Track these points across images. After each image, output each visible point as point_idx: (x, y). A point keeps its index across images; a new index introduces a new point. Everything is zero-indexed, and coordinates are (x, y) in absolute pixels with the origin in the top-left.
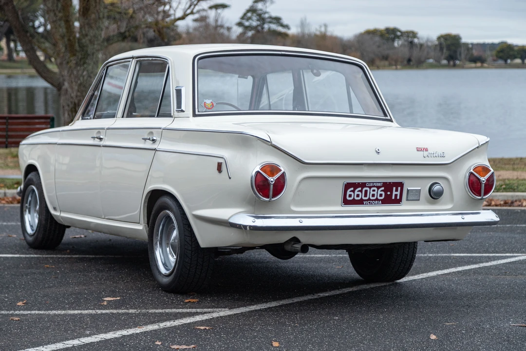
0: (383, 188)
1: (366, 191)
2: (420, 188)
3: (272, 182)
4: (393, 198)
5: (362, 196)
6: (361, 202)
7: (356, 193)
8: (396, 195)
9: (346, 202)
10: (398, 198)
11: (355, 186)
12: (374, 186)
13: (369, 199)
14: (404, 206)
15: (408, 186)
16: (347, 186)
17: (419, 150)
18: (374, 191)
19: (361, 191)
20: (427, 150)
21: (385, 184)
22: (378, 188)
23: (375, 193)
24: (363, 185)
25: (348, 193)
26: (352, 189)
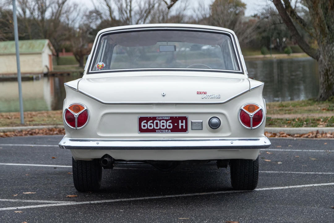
0: (171, 121)
1: (157, 123)
2: (202, 121)
3: (76, 116)
4: (180, 128)
5: (154, 126)
6: (154, 131)
7: (149, 124)
8: (182, 126)
9: (141, 130)
10: (184, 128)
11: (148, 119)
12: (163, 120)
13: (160, 129)
14: (190, 134)
15: (191, 119)
16: (141, 120)
17: (198, 93)
18: (163, 123)
19: (153, 123)
20: (205, 93)
21: (171, 118)
22: (167, 120)
23: (165, 124)
24: (154, 119)
25: (143, 124)
26: (145, 121)
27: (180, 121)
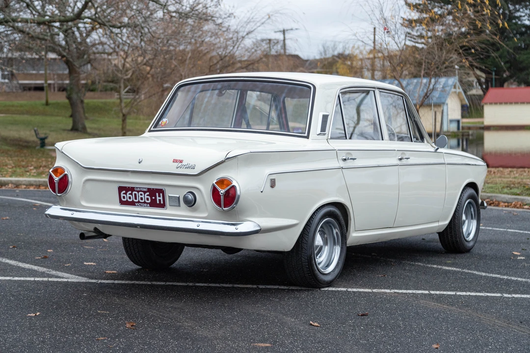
0: (148, 193)
1: (135, 194)
4: (158, 202)
5: (133, 199)
7: (128, 195)
8: (160, 200)
10: (162, 203)
11: (127, 189)
12: (141, 191)
13: (139, 202)
18: (141, 195)
19: (131, 194)
21: (149, 190)
22: (145, 192)
23: (143, 196)
24: (132, 189)
25: (122, 195)
26: (124, 192)
27: (157, 194)
